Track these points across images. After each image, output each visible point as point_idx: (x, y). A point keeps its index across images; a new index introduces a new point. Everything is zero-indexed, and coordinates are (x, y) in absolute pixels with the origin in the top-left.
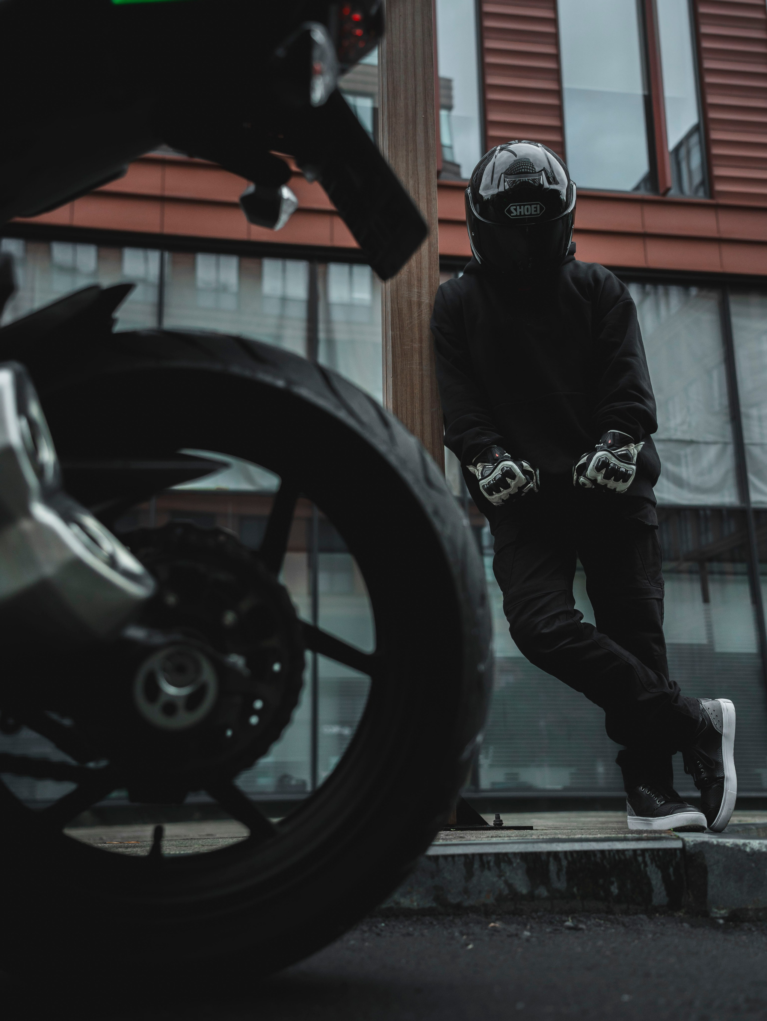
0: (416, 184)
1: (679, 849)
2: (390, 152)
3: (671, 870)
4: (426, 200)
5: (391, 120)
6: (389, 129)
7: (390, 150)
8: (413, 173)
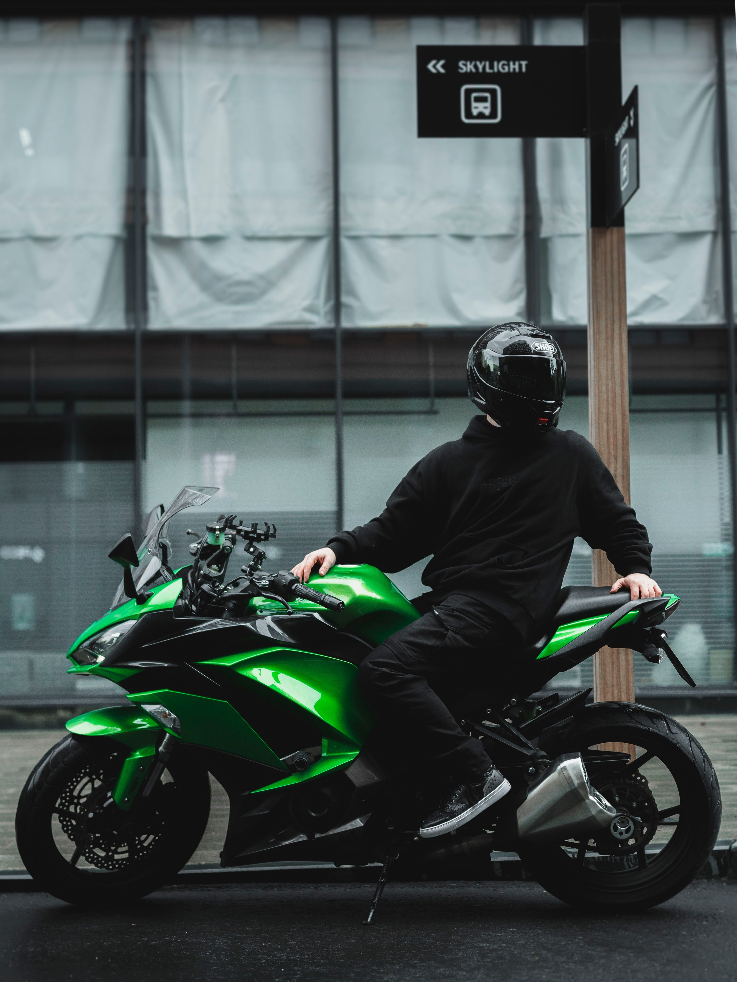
0: (614, 385)
1: (727, 850)
2: (595, 363)
3: (722, 860)
4: (620, 397)
5: (595, 337)
6: (594, 345)
7: (595, 360)
8: (611, 377)
